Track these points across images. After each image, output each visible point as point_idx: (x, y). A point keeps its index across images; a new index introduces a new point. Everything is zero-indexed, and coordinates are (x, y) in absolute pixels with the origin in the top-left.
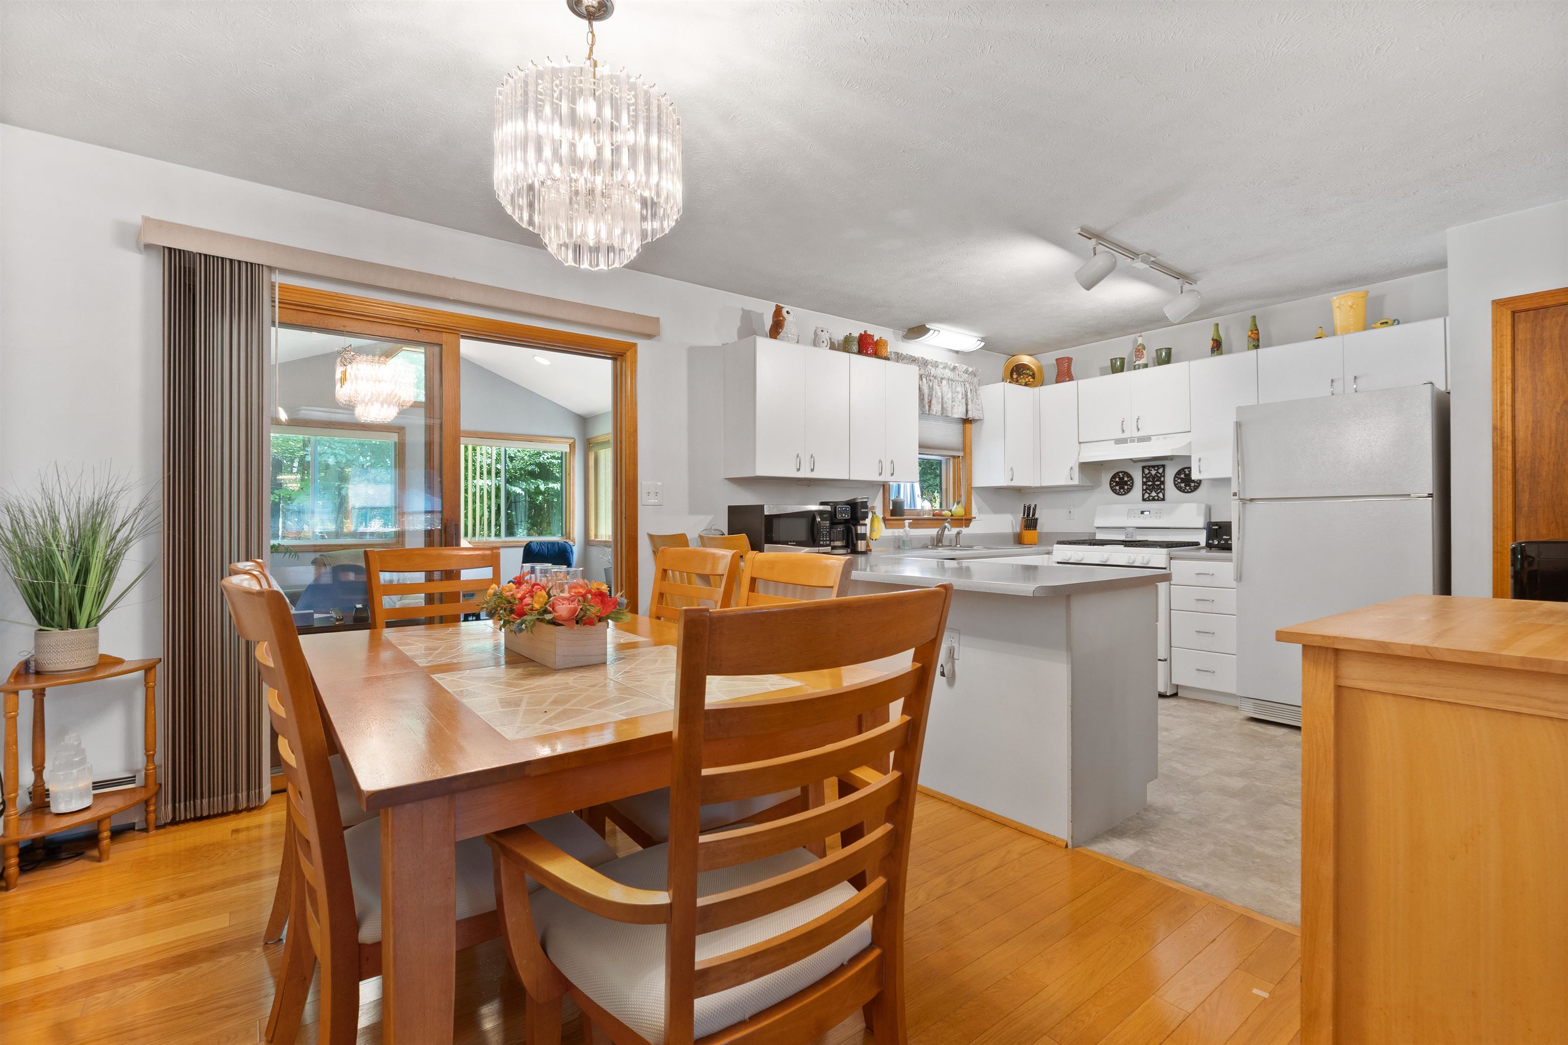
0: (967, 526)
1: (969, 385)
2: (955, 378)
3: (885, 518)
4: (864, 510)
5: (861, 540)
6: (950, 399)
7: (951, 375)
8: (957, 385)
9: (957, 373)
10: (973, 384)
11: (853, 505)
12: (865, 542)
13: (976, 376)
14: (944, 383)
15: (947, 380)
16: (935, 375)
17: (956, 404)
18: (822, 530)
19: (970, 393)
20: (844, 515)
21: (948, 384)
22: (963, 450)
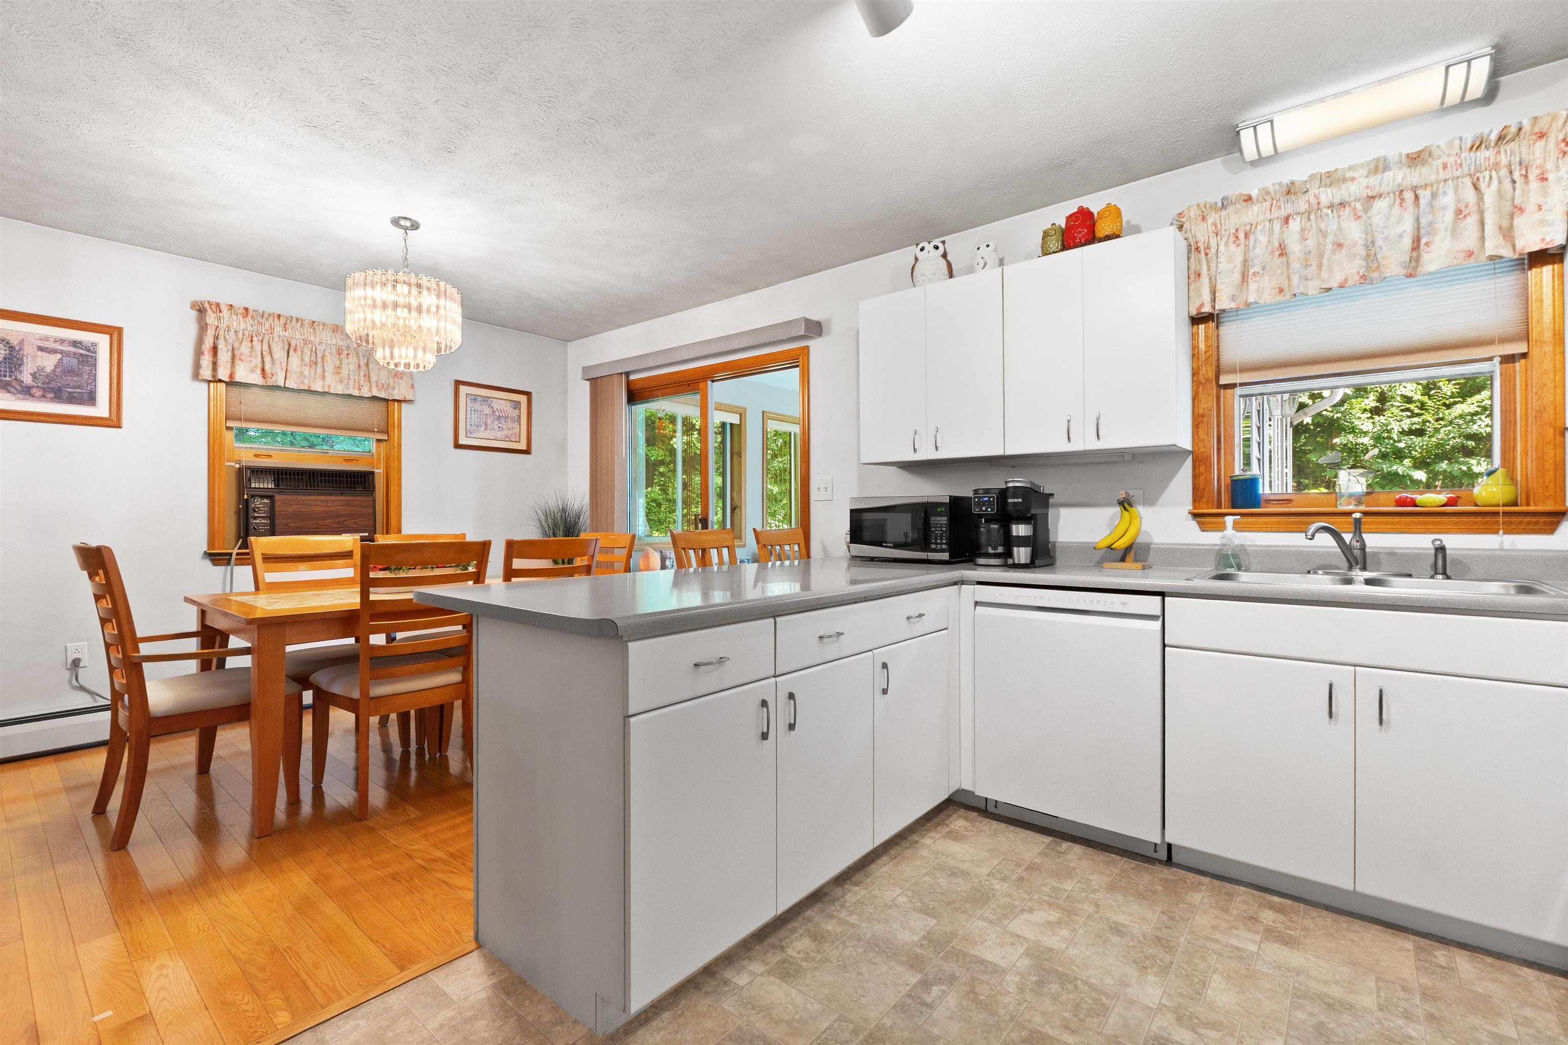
0: (1551, 529)
1: (1504, 172)
2: (1433, 178)
3: (1196, 511)
4: (1016, 500)
5: (1019, 546)
6: (1406, 235)
7: (1414, 177)
8: (1441, 191)
9: (1438, 163)
10: (1524, 163)
11: (1003, 494)
12: (1029, 549)
13: (1542, 135)
14: (1381, 205)
15: (1392, 195)
16: (1337, 201)
17: (1437, 239)
18: (933, 529)
19: (1511, 190)
20: (984, 508)
21: (1398, 202)
22: (1526, 336)
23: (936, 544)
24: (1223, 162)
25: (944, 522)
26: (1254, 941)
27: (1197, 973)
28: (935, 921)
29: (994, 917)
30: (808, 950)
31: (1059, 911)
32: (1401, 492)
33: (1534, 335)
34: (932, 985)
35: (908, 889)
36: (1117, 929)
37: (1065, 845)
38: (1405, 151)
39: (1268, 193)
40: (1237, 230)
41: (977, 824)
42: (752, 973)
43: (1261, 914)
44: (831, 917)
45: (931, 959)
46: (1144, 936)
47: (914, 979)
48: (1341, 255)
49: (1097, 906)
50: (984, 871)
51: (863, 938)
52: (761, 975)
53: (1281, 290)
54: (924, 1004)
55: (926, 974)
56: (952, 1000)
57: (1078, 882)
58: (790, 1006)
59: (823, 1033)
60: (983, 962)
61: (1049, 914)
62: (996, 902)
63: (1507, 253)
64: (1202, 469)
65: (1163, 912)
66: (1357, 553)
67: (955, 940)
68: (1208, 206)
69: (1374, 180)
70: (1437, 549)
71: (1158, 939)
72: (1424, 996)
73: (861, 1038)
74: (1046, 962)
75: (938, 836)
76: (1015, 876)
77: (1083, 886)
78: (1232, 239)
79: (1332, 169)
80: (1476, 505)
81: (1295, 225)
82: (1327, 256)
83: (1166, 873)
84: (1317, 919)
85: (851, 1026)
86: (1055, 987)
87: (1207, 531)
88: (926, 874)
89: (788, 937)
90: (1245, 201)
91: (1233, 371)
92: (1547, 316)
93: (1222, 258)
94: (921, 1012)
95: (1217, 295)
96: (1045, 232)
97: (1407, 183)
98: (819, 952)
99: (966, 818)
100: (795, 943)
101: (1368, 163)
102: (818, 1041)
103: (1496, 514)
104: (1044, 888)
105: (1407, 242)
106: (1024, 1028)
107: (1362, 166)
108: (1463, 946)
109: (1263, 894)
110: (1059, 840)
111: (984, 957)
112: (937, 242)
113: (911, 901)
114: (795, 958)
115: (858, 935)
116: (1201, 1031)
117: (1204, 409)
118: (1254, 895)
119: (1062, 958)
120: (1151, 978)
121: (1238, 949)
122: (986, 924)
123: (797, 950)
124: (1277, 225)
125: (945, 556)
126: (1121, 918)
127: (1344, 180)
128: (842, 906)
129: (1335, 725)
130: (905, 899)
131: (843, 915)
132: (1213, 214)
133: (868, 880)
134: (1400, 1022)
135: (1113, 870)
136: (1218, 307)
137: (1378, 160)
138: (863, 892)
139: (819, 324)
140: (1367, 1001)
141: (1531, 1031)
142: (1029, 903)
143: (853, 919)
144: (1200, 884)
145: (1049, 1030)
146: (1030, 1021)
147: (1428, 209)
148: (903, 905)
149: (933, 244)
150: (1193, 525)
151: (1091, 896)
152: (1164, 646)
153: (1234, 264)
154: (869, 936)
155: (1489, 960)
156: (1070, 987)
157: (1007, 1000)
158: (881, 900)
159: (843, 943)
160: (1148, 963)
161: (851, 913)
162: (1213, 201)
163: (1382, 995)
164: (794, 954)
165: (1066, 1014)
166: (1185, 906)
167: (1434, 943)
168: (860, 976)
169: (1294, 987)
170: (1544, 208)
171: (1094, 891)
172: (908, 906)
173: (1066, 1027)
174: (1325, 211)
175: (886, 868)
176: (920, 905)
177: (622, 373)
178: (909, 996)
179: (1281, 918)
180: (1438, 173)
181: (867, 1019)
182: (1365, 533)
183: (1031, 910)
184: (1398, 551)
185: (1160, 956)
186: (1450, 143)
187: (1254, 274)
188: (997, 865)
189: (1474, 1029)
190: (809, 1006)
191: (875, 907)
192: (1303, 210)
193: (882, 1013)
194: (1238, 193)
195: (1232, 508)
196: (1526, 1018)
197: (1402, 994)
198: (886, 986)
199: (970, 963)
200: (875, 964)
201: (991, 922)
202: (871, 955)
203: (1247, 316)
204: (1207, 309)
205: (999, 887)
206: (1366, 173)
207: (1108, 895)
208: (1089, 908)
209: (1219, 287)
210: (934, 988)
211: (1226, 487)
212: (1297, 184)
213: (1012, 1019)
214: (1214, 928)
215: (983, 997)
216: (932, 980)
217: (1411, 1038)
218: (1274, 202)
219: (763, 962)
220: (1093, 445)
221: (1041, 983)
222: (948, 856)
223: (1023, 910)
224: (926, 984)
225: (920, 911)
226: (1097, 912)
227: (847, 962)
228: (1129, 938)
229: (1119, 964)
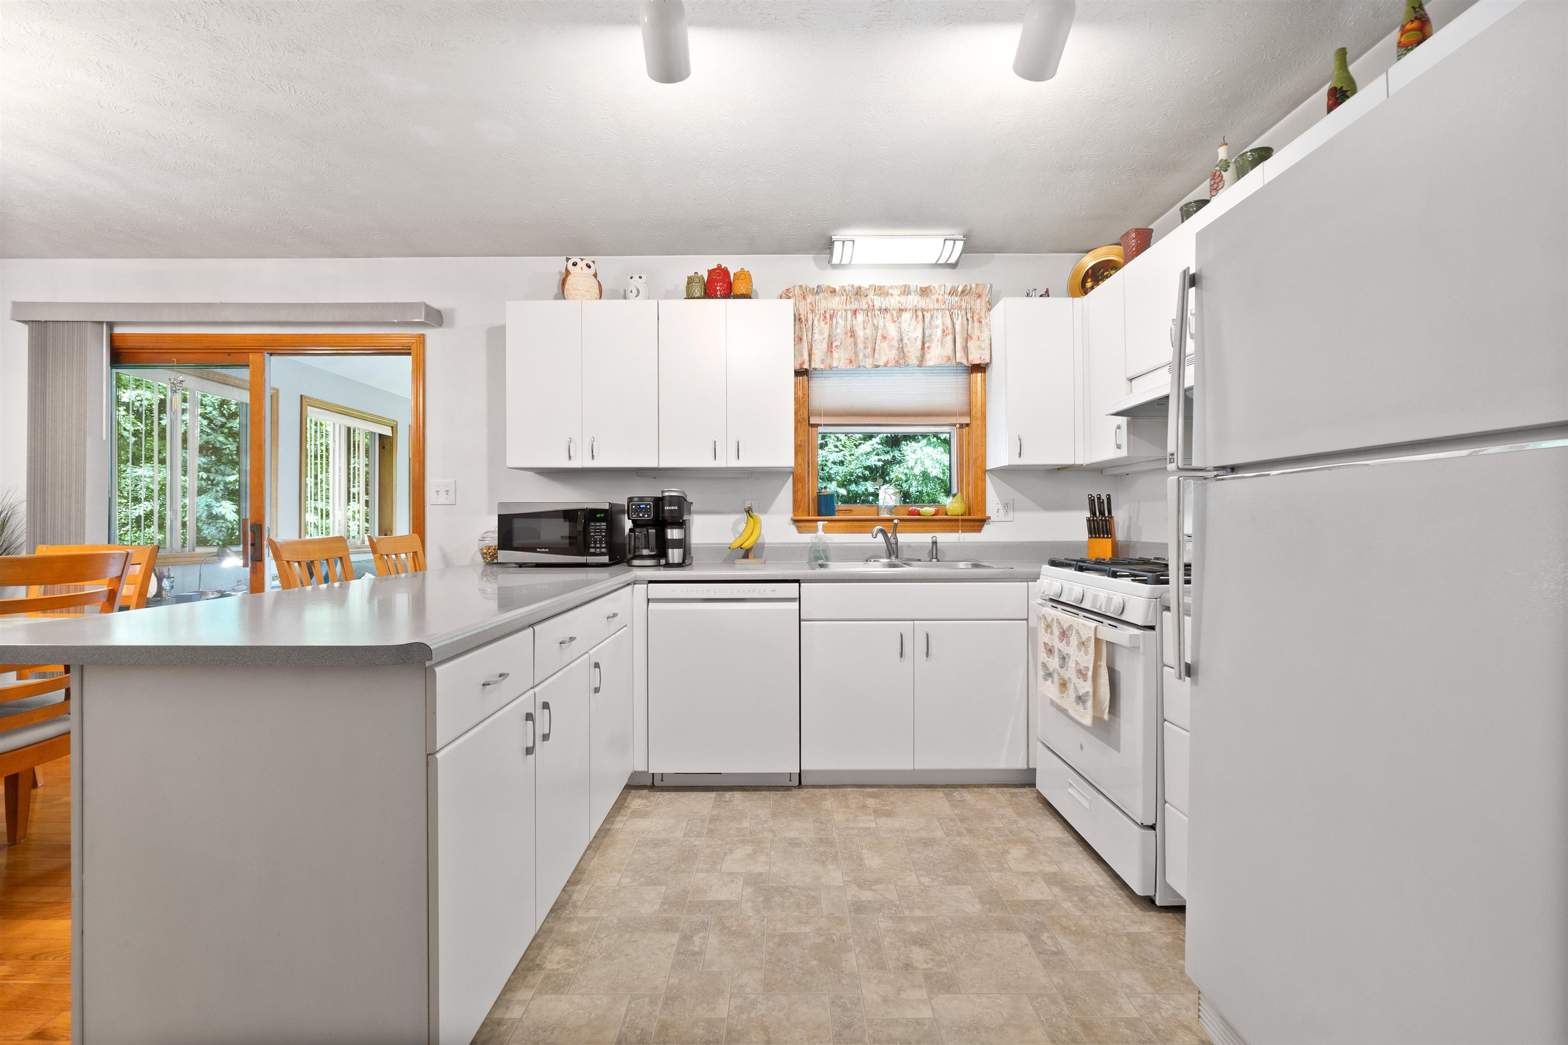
0: (979, 530)
1: (964, 312)
2: (931, 306)
3: (797, 518)
4: (672, 508)
5: (673, 548)
6: (918, 339)
7: (922, 303)
8: (935, 315)
9: (934, 297)
10: (972, 310)
11: (659, 502)
12: (681, 550)
13: (979, 296)
14: (906, 316)
15: (911, 311)
16: (883, 307)
17: (933, 345)
18: (592, 534)
19: (966, 324)
20: (641, 515)
21: (914, 316)
22: (969, 414)
23: (595, 548)
24: (814, 259)
25: (603, 527)
26: (872, 821)
27: (853, 853)
28: (664, 888)
29: (708, 866)
30: (567, 957)
31: (750, 844)
32: (912, 506)
33: (973, 413)
34: (692, 937)
35: (625, 870)
36: (794, 843)
37: (728, 795)
38: (920, 285)
39: (845, 290)
40: (825, 312)
41: (652, 799)
42: (522, 1002)
43: (867, 802)
44: (570, 920)
45: (679, 918)
46: (812, 841)
47: (675, 938)
48: (885, 345)
49: (773, 831)
50: (679, 834)
51: (611, 925)
52: (532, 999)
53: (851, 362)
54: (695, 954)
55: (682, 931)
56: (714, 940)
57: (751, 819)
58: (580, 1012)
59: (626, 1016)
60: (719, 903)
61: (745, 849)
62: (702, 855)
63: (965, 362)
64: (800, 486)
65: (815, 821)
66: (894, 546)
67: (689, 895)
68: (808, 289)
69: (903, 299)
70: (933, 543)
71: (821, 840)
72: (961, 820)
73: (661, 1004)
74: (762, 884)
75: (625, 819)
76: (705, 831)
77: (756, 821)
78: (822, 318)
79: (882, 285)
80: (947, 514)
81: (860, 317)
82: (878, 343)
83: (803, 793)
84: (895, 795)
85: (647, 1000)
86: (778, 899)
87: (803, 533)
88: (634, 852)
89: (539, 954)
90: (831, 292)
91: (819, 415)
92: (979, 403)
93: (816, 330)
94: (696, 960)
95: (813, 357)
96: (689, 278)
97: (919, 306)
98: (577, 954)
99: (640, 797)
100: (549, 956)
101: (901, 287)
102: (626, 1025)
103: (957, 520)
104: (731, 832)
105: (919, 343)
106: (774, 936)
107: (897, 287)
108: (963, 786)
109: (861, 789)
110: (721, 792)
111: (717, 899)
112: (588, 260)
113: (634, 879)
114: (558, 970)
115: (606, 924)
116: (874, 887)
117: (801, 441)
118: (857, 791)
119: (771, 877)
120: (831, 867)
121: (866, 828)
122: (705, 874)
123: (555, 962)
124: (849, 315)
125: (605, 559)
126: (793, 834)
127: (887, 294)
128: (575, 907)
129: (904, 661)
130: (628, 880)
131: (580, 913)
132: (811, 296)
133: (585, 876)
134: (958, 839)
135: (769, 802)
136: (813, 366)
137: (905, 286)
138: (587, 888)
139: (439, 313)
140: (939, 834)
141: (1007, 821)
142: (727, 847)
143: (592, 913)
144: (825, 794)
145: (791, 930)
146: (775, 930)
147: (929, 325)
148: (630, 885)
149: (585, 262)
150: (793, 528)
151: (765, 826)
152: (800, 620)
153: (823, 337)
154: (616, 922)
155: (976, 790)
156: (787, 894)
157: (752, 922)
158: (607, 888)
159: (596, 937)
160: (824, 858)
161: (588, 910)
162: (812, 287)
163: (944, 827)
164: (555, 966)
165: (795, 914)
166: (825, 812)
167: (950, 789)
168: (628, 957)
169: (905, 840)
170: (981, 339)
171: (765, 822)
172: (634, 884)
173: (800, 923)
174: (877, 312)
175: (596, 860)
176: (644, 880)
177: (101, 323)
178: (679, 953)
179: (878, 801)
180: (934, 304)
181: (656, 988)
182: (898, 533)
183: (731, 851)
184: (912, 545)
185: (828, 850)
186: (940, 286)
187: (836, 346)
188: (687, 826)
189: (987, 829)
190: (598, 1002)
191: (606, 896)
192: (864, 308)
193: (665, 977)
194: (827, 285)
195: (818, 516)
196: (1002, 815)
197: (952, 824)
198: (656, 954)
199: (710, 907)
200: (636, 941)
201: (708, 871)
202: (628, 936)
203: (827, 376)
204: (806, 366)
205: (698, 843)
206: (899, 293)
207: (776, 822)
208: (768, 835)
209: (814, 351)
210: (695, 938)
211: (813, 500)
212: (862, 289)
213: (763, 934)
214: (847, 820)
215: (734, 928)
216: (689, 933)
217: (966, 846)
218: (848, 298)
219: (526, 987)
220: (733, 463)
221: (767, 900)
222: (643, 832)
223: (725, 853)
224: (686, 938)
225: (647, 884)
226: (775, 836)
227: (609, 950)
228: (804, 846)
229: (808, 866)
